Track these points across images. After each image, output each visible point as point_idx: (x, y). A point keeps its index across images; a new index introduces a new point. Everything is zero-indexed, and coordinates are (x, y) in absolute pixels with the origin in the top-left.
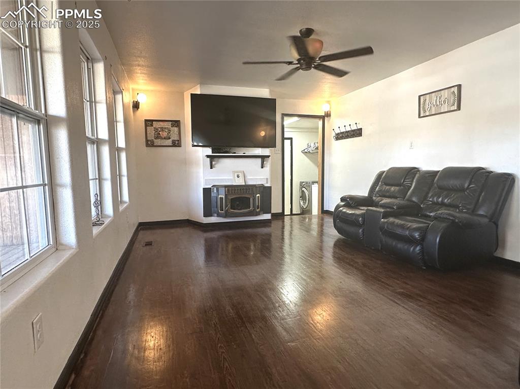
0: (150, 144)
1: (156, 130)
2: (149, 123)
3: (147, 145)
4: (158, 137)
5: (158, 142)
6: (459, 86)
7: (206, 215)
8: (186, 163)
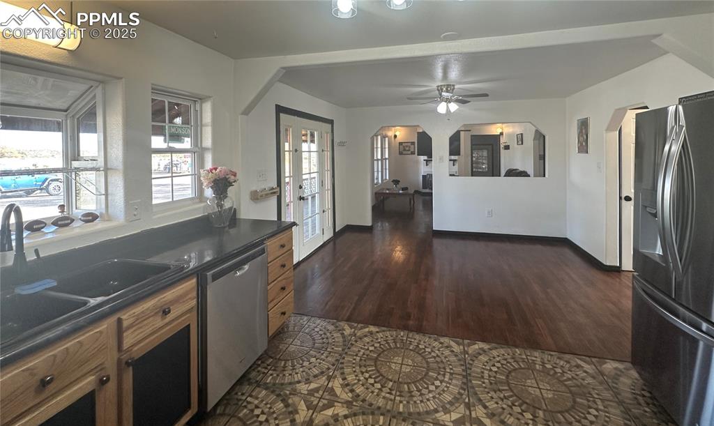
0: (401, 153)
1: (404, 147)
2: (400, 144)
3: (400, 154)
4: (405, 150)
5: (404, 152)
6: (522, 134)
7: (423, 188)
8: (417, 162)
